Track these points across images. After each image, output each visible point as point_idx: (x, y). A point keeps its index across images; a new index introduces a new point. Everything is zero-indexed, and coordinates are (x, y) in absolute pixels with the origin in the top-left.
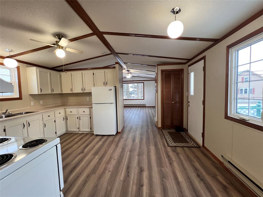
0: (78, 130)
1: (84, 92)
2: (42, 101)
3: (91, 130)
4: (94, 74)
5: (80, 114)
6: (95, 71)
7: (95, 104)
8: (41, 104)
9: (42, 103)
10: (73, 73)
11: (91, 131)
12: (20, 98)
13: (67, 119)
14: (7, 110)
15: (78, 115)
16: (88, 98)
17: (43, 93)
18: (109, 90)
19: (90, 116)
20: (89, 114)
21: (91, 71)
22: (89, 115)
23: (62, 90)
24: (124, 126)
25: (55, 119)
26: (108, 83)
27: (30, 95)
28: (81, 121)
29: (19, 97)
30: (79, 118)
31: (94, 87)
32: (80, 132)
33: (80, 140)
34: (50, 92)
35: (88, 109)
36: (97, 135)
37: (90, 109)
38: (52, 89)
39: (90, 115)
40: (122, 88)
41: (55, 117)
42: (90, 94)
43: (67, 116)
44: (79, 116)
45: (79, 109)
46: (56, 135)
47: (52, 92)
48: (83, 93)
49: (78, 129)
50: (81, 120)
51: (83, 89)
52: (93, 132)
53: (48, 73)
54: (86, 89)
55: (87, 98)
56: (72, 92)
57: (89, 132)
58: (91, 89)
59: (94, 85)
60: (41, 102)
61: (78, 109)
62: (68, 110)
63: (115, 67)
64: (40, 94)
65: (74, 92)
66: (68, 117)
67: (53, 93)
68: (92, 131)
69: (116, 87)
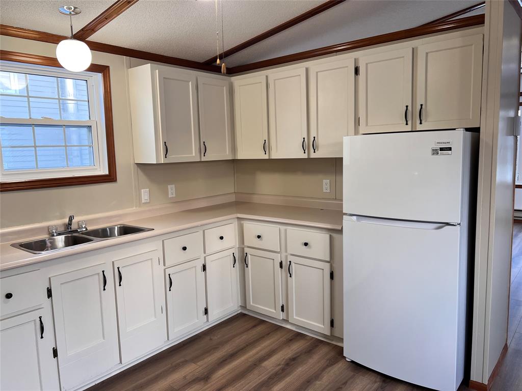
0: (282, 316)
1: (313, 155)
2: (173, 186)
3: (331, 332)
4: (362, 71)
5: (290, 251)
6: (364, 56)
7: (355, 218)
8: (170, 196)
9: (174, 196)
10: (274, 73)
11: (332, 336)
12: (110, 178)
13: (245, 261)
14: (71, 218)
15: (284, 254)
16: (326, 183)
17: (172, 159)
18: (435, 152)
19: (331, 266)
20: (328, 259)
21: (347, 60)
22: (329, 264)
23: (234, 149)
24: (506, 348)
25: (205, 258)
26: (430, 108)
27: (140, 165)
28: (293, 281)
29: (107, 173)
30: (286, 267)
31: (356, 133)
32: (289, 327)
33: (283, 370)
34: (194, 154)
35: (325, 237)
36: (357, 367)
37: (331, 236)
38: (202, 143)
39: (331, 262)
40: (511, 138)
41: (205, 252)
42: (334, 165)
43: (247, 250)
44: (286, 257)
45: (289, 228)
46: (208, 320)
47: (203, 154)
48: (309, 160)
49: (283, 310)
50: (293, 276)
51: (309, 144)
52: (341, 340)
53: (190, 83)
54: (321, 141)
55: (324, 181)
56: (266, 157)
57: (325, 336)
58: (341, 144)
59: (357, 122)
60: (171, 190)
61: (283, 228)
62: (252, 228)
63: (483, 16)
64: (163, 162)
65: (275, 156)
66: (249, 256)
67: (204, 159)
68: (337, 334)
69: (475, 131)
